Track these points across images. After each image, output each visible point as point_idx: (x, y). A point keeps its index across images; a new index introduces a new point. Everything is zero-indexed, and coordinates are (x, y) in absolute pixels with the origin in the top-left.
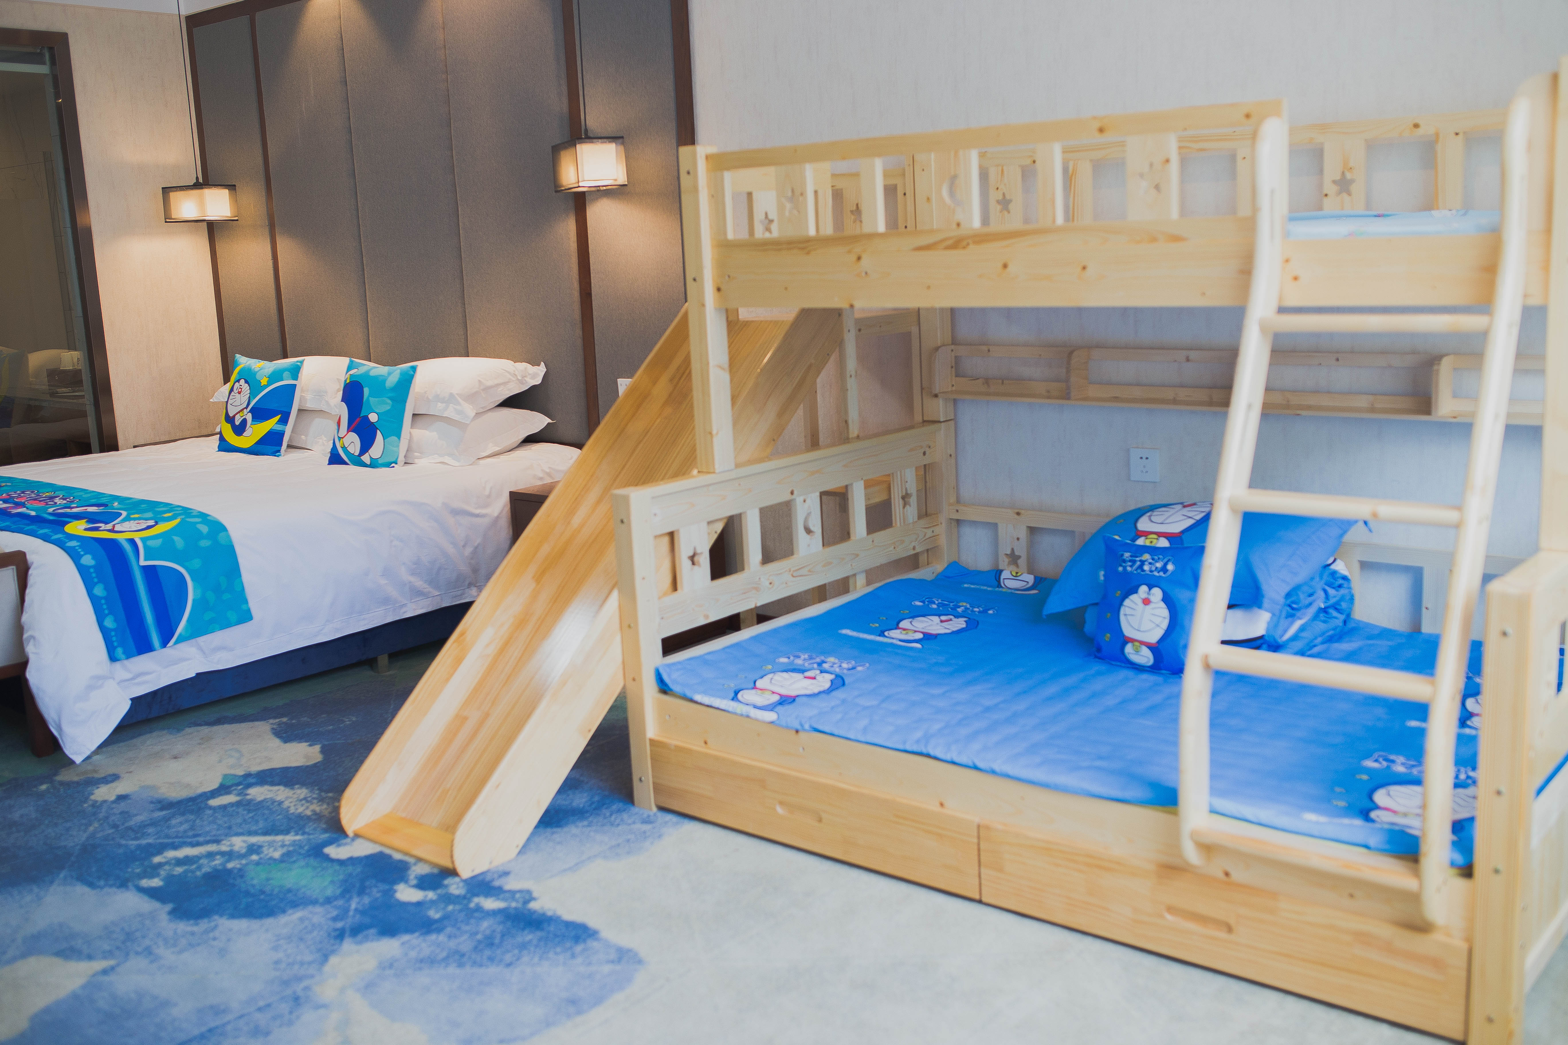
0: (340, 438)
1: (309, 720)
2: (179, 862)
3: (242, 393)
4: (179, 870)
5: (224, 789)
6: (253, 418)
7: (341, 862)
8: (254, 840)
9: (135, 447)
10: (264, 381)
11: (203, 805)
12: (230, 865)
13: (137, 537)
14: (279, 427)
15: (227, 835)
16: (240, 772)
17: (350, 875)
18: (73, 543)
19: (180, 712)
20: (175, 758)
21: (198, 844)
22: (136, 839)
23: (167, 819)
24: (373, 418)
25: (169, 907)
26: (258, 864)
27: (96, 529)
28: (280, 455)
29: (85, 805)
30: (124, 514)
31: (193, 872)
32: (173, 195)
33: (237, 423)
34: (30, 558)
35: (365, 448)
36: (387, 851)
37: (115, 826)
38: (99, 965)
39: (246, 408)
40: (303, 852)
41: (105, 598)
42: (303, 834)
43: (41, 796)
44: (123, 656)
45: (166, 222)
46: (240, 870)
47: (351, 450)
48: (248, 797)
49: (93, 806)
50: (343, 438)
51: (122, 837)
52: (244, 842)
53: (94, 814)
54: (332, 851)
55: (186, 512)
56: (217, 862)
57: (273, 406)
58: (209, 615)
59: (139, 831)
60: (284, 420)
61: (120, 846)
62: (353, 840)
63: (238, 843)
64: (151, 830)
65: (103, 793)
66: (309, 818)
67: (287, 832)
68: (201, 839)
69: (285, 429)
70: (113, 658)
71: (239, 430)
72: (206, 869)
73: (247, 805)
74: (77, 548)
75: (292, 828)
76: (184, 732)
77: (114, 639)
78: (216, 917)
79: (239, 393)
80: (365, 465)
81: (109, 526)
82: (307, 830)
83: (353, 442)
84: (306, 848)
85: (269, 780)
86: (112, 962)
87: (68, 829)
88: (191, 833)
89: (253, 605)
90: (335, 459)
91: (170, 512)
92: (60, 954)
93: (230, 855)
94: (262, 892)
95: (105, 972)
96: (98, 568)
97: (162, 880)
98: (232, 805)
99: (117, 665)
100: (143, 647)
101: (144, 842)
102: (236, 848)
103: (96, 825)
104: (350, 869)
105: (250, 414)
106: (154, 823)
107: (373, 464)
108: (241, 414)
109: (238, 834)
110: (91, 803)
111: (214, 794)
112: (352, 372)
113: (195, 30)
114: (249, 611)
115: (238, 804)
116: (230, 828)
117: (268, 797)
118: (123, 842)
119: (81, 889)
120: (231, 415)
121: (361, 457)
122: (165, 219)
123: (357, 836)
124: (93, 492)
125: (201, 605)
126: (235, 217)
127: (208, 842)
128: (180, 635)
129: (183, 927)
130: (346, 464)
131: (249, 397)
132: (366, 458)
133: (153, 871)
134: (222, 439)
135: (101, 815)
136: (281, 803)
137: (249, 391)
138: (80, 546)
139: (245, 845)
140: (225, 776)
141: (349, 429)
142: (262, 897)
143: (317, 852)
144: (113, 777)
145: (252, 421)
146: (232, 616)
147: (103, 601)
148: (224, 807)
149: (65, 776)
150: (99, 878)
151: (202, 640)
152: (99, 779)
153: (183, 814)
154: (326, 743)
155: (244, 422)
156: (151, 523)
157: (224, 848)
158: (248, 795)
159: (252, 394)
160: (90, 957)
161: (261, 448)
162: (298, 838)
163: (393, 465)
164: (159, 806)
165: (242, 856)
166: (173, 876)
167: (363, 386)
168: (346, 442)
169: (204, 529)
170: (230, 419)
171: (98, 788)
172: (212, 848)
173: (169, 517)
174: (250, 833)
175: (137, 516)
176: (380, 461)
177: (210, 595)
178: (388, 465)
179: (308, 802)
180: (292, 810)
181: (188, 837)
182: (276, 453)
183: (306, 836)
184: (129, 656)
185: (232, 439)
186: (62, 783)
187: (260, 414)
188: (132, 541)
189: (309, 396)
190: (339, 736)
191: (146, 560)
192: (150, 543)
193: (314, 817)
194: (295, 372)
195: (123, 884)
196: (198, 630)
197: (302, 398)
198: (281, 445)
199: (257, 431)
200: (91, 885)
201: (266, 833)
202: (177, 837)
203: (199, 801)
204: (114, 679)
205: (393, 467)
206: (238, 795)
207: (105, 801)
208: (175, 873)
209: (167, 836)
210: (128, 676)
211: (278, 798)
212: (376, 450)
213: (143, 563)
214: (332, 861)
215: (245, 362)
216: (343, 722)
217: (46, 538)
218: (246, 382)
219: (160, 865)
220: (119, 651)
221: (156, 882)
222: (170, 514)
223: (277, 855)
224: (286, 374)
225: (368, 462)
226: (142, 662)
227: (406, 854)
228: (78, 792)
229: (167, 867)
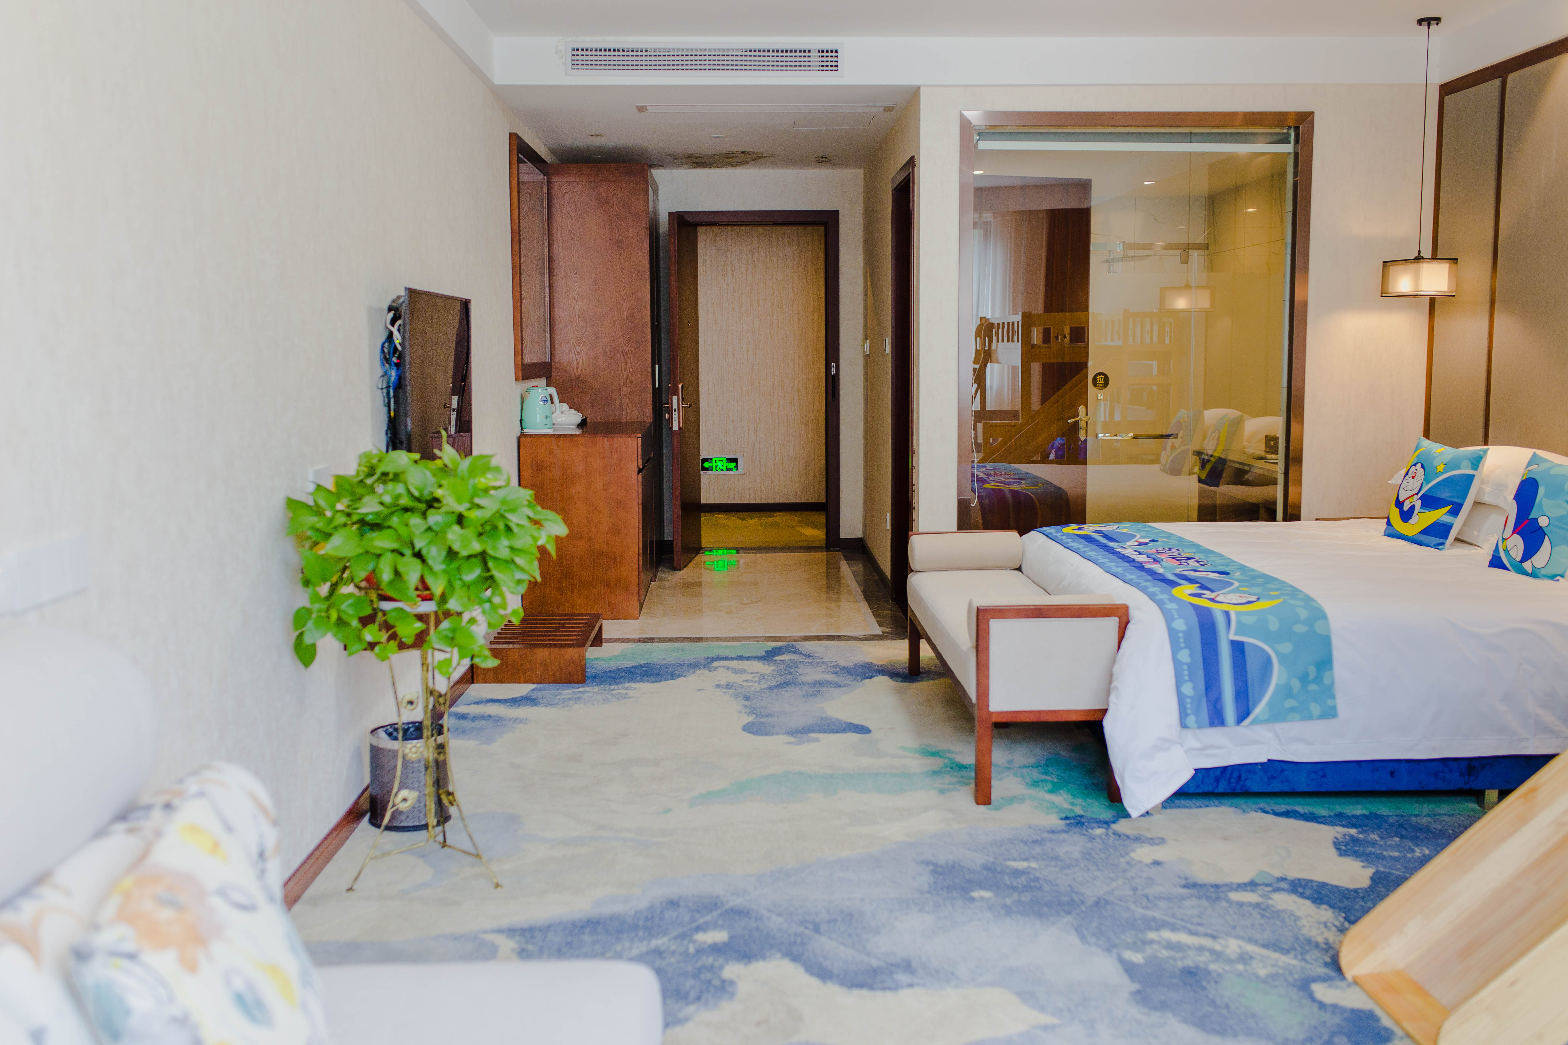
0: (1504, 539)
1: (1378, 839)
2: (1170, 946)
3: (1415, 478)
4: (1165, 953)
5: (1252, 885)
6: (1421, 506)
7: (1322, 1006)
8: (1250, 948)
9: (1317, 520)
10: (1440, 468)
11: (1222, 895)
12: (1212, 967)
13: (1232, 609)
14: (1448, 519)
15: (1226, 934)
16: (1278, 874)
17: (1324, 1023)
18: (1172, 606)
19: (1247, 794)
20: (1225, 839)
21: (1196, 934)
22: (1146, 908)
23: (1183, 898)
24: (1543, 522)
25: (1136, 986)
26: (1239, 975)
27: (1199, 596)
28: (1443, 549)
29: (1122, 860)
30: (1236, 584)
31: (1175, 960)
32: (1392, 269)
33: (1406, 508)
34: (1133, 613)
35: (1528, 554)
36: (1378, 1012)
37: (1135, 889)
38: (1044, 1019)
39: (1417, 494)
40: (1290, 979)
41: (1188, 665)
42: (1304, 959)
43: (1092, 838)
44: (1195, 725)
45: (1382, 296)
46: (1219, 975)
47: (1513, 553)
48: (1270, 902)
49: (1128, 863)
50: (1506, 539)
51: (1135, 902)
52: (1240, 947)
53: (1124, 871)
54: (1320, 990)
55: (1295, 592)
56: (1203, 959)
57: (1445, 495)
58: (1290, 703)
59: (1150, 901)
60: (1455, 511)
61: (1128, 909)
62: (1349, 985)
63: (1233, 946)
64: (1162, 904)
65: (1143, 854)
66: (1317, 945)
67: (1286, 952)
68: (1201, 929)
69: (1454, 521)
70: (1183, 725)
71: (1406, 516)
72: (1189, 963)
73: (1263, 909)
74: (1173, 611)
75: (1294, 949)
76: (1248, 815)
77: (1189, 706)
78: (1169, 1015)
79: (1413, 477)
80: (1526, 573)
81: (1212, 595)
82: (1308, 957)
83: (1517, 545)
84: (1296, 976)
85: (1300, 890)
86: (1056, 1021)
87: (1095, 878)
88: (1195, 920)
89: (1341, 702)
90: (1496, 562)
91: (1276, 591)
92: (1021, 994)
93: (1218, 955)
94: (1227, 1006)
95: (1045, 1028)
96: (1188, 634)
97: (1144, 958)
98: (1250, 904)
99: (1188, 733)
100: (1217, 719)
101: (1150, 913)
102: (1228, 951)
103: (1120, 882)
104: (1327, 1016)
105: (1420, 501)
106: (1169, 899)
107: (1533, 575)
108: (1410, 500)
109: (1238, 937)
110: (1128, 859)
111: (1240, 887)
112: (1530, 468)
113: (1446, 98)
114: (1334, 708)
115: (1257, 905)
116: (1234, 927)
117: (1289, 908)
118: (1133, 907)
119: (1073, 939)
120: (1401, 499)
121: (1523, 564)
122: (1382, 293)
123: (1356, 982)
124: (1229, 559)
125: (1286, 691)
126: (1452, 292)
127: (1206, 935)
128: (1256, 717)
129: (1135, 1012)
130: (1506, 569)
131: (1422, 483)
132: (1527, 566)
133: (1141, 944)
134: (1389, 523)
135: (1128, 875)
136: (1298, 919)
137: (1423, 477)
138: (1177, 610)
139: (1238, 950)
140: (1261, 872)
141: (1515, 532)
142: (1224, 1012)
143: (1304, 985)
144: (1160, 841)
145: (1421, 508)
146: (1315, 709)
147: (1185, 667)
148: (1241, 905)
149: (1121, 826)
150: (1093, 934)
151: (1280, 727)
152: (1147, 839)
153: (1200, 898)
154: (1382, 869)
155: (1412, 508)
156: (1253, 598)
157: (1217, 947)
158: (1270, 898)
159: (1427, 480)
160: (1042, 1009)
161: (1424, 538)
162: (1295, 962)
163: (1558, 578)
164: (1183, 882)
165: (1230, 961)
166: (1156, 957)
167: (1539, 485)
168: (1510, 544)
169: (1303, 614)
170: (1399, 504)
171: (1142, 846)
172: (1207, 942)
173: (1274, 595)
174: (1251, 940)
175: (1245, 589)
176: (1543, 572)
177: (1296, 684)
178: (1553, 577)
179: (1326, 926)
180: (1305, 931)
181: (1191, 923)
182: (1438, 546)
183: (1303, 964)
184: (1200, 726)
185: (1399, 525)
186: (1115, 833)
187: (1430, 501)
188: (1227, 614)
189: (1488, 489)
190: (1399, 867)
191: (1236, 634)
192: (1246, 620)
193: (1323, 946)
194: (1477, 461)
195: (1110, 948)
196: (1277, 715)
197: (1480, 491)
198: (1446, 537)
199: (1424, 518)
200: (1083, 938)
201: (1266, 946)
202: (1182, 920)
203: (1222, 889)
204: (1182, 746)
205: (1558, 580)
206: (1261, 896)
207: (1140, 862)
208: (1160, 955)
209: (1173, 916)
210: (1198, 745)
211: (1298, 913)
212: (1540, 559)
213: (1233, 637)
214: (1313, 999)
215: (1427, 445)
216: (1413, 851)
217: (1152, 597)
218: (1423, 467)
219: (1152, 942)
220: (1191, 720)
221: (1137, 958)
222: (1276, 593)
223: (1262, 972)
224: (1466, 463)
225: (1530, 571)
226: (1215, 735)
227: (1397, 1023)
228: (1123, 845)
229: (1155, 947)
